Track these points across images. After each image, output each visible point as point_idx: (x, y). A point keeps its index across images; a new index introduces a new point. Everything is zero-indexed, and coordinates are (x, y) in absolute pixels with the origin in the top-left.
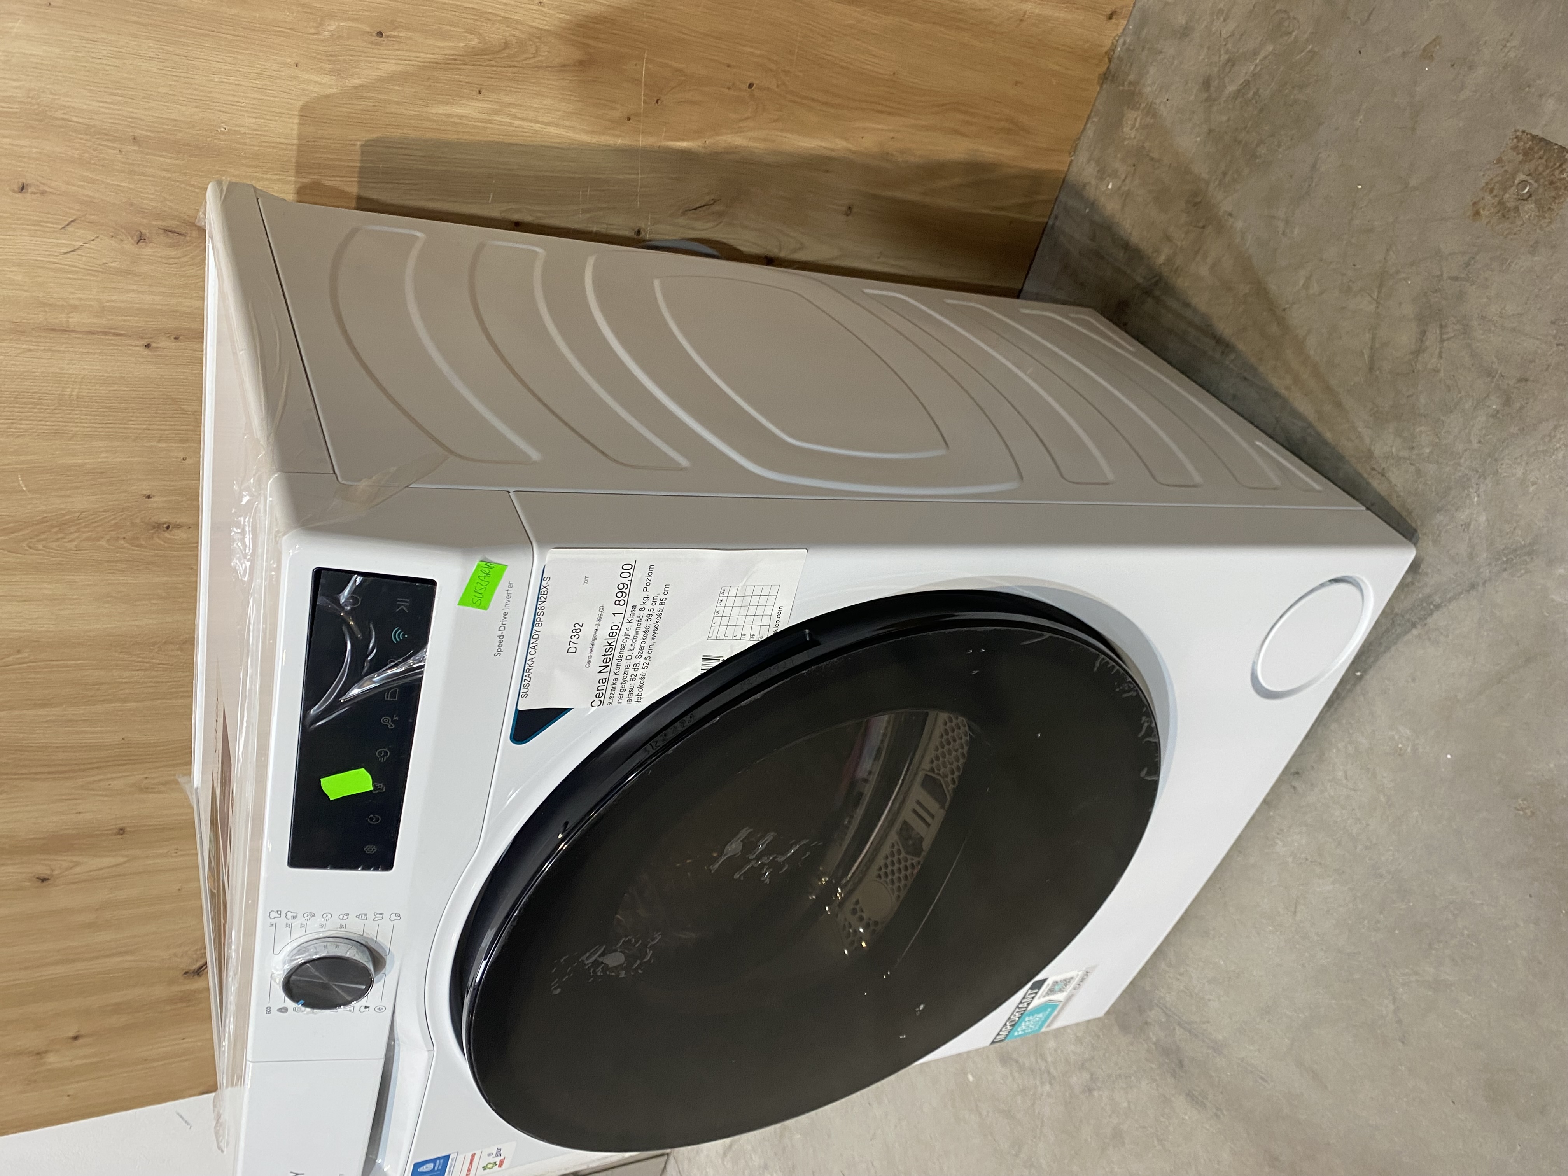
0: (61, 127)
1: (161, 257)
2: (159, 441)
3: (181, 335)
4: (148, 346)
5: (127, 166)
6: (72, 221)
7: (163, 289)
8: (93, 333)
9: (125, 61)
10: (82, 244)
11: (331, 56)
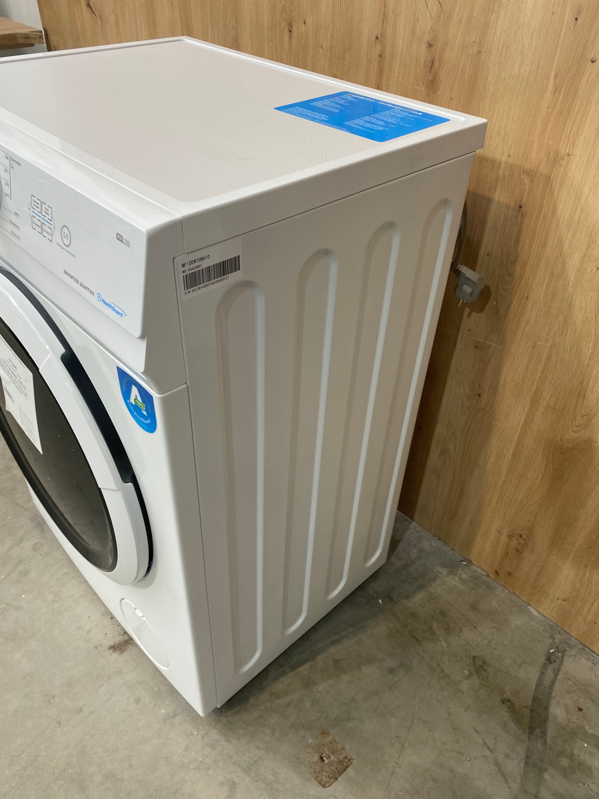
0: (489, 8)
1: (420, 55)
2: (331, 35)
3: (381, 59)
4: (377, 38)
5: (466, 44)
6: (441, 5)
7: (404, 53)
8: (385, 6)
9: (520, 55)
10: (429, 8)
11: (512, 177)
